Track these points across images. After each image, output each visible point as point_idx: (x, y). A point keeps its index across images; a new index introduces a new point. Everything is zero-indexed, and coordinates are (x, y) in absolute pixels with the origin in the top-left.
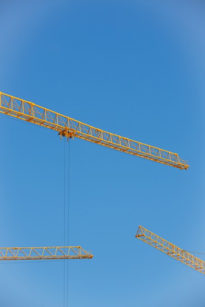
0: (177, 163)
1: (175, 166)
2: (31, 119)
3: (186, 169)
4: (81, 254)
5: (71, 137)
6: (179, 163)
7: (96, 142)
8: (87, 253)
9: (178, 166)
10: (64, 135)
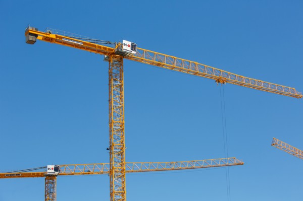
0: (295, 95)
1: (293, 96)
2: (196, 73)
3: (301, 98)
4: (236, 163)
5: (224, 83)
6: (296, 94)
7: (241, 85)
8: (240, 162)
9: (296, 97)
10: (219, 82)
